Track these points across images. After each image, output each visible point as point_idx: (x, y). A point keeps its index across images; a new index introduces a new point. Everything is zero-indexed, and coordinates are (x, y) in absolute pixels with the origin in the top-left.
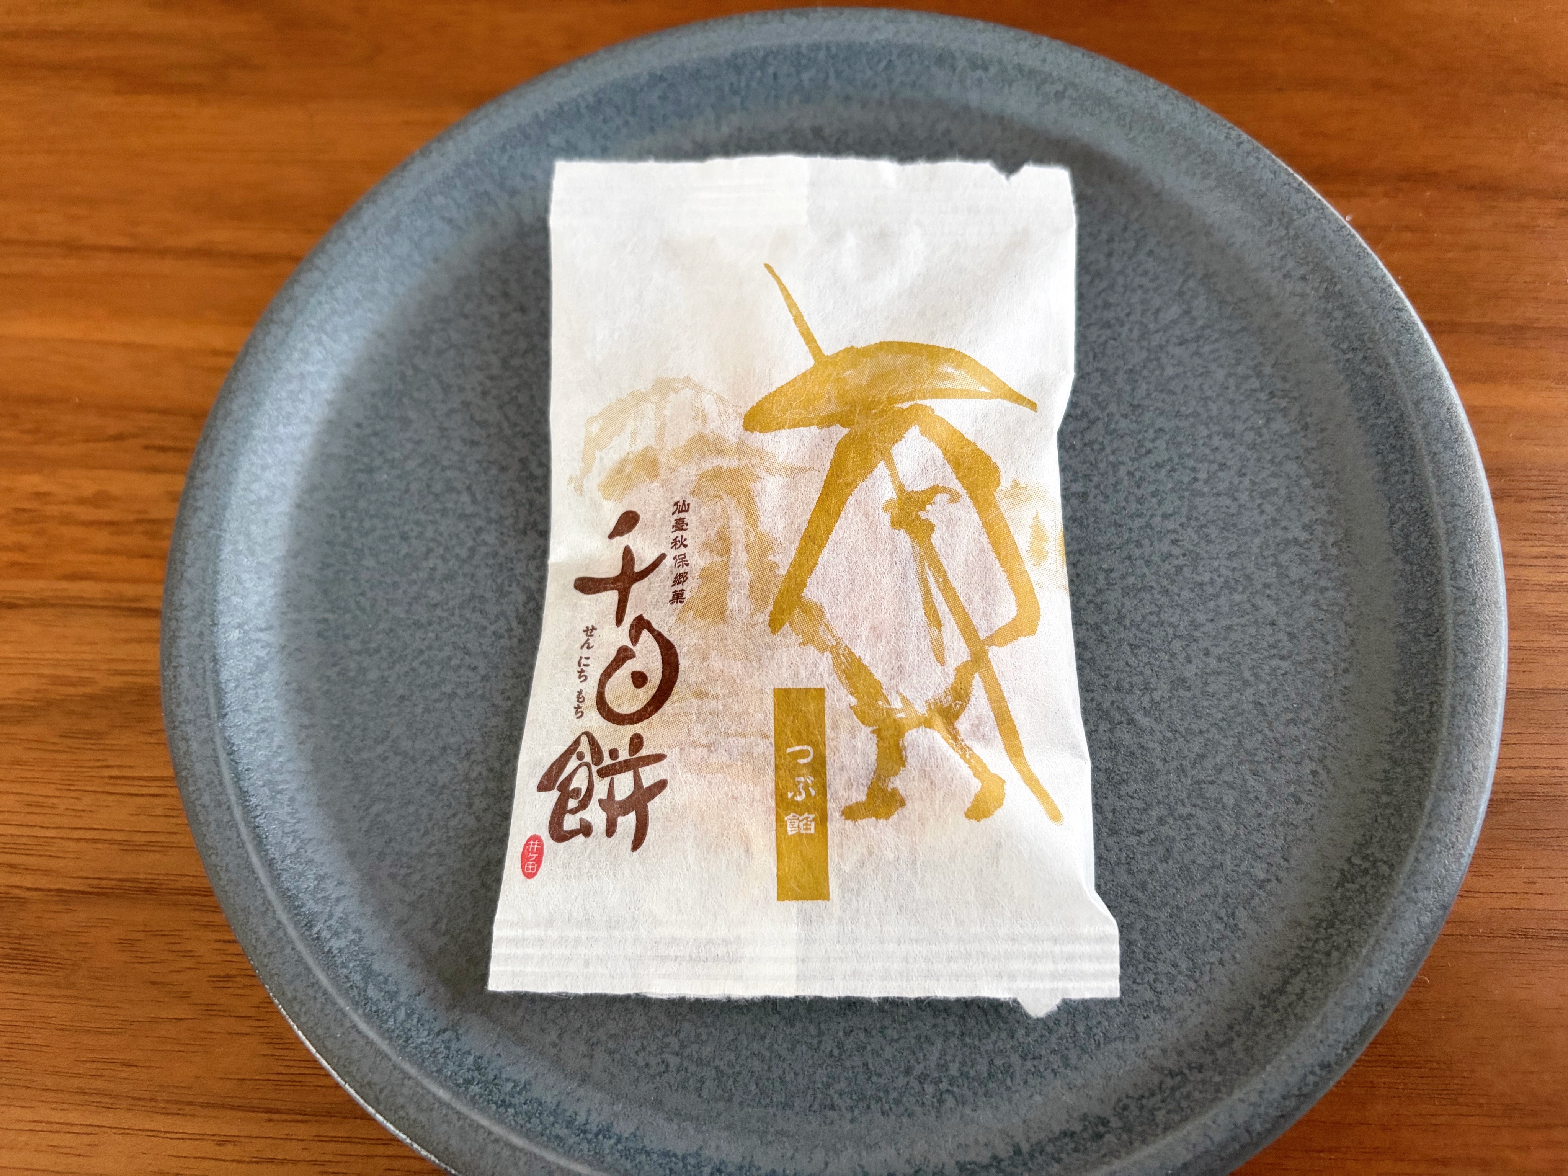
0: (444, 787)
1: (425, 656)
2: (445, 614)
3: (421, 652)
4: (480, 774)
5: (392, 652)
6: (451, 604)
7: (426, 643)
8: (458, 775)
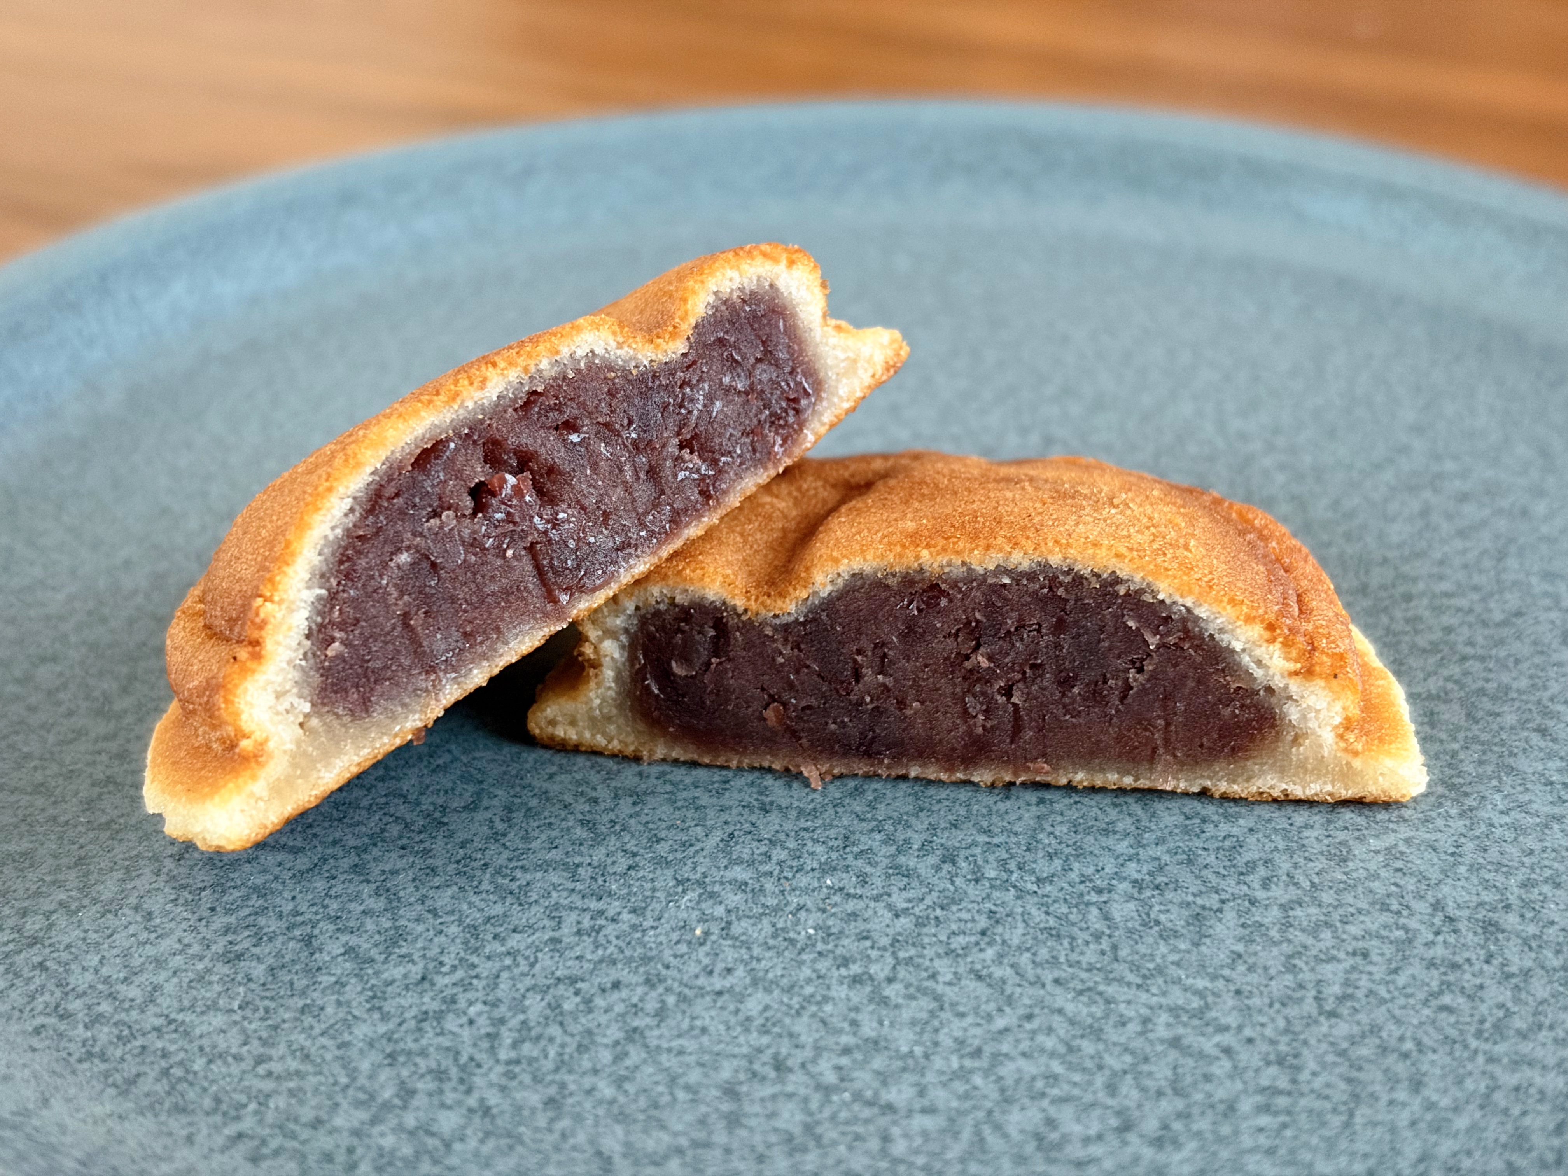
0: (808, 1128)
1: (507, 1037)
2: (460, 974)
3: (492, 1037)
4: (838, 1068)
5: (440, 1075)
6: (449, 960)
7: (482, 1021)
8: (806, 1100)
